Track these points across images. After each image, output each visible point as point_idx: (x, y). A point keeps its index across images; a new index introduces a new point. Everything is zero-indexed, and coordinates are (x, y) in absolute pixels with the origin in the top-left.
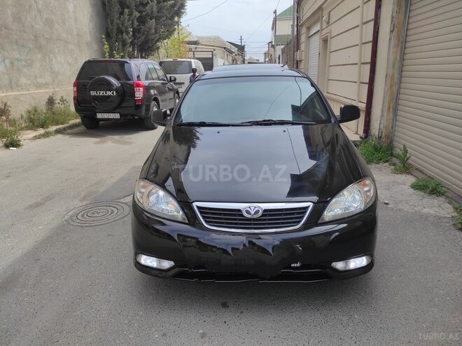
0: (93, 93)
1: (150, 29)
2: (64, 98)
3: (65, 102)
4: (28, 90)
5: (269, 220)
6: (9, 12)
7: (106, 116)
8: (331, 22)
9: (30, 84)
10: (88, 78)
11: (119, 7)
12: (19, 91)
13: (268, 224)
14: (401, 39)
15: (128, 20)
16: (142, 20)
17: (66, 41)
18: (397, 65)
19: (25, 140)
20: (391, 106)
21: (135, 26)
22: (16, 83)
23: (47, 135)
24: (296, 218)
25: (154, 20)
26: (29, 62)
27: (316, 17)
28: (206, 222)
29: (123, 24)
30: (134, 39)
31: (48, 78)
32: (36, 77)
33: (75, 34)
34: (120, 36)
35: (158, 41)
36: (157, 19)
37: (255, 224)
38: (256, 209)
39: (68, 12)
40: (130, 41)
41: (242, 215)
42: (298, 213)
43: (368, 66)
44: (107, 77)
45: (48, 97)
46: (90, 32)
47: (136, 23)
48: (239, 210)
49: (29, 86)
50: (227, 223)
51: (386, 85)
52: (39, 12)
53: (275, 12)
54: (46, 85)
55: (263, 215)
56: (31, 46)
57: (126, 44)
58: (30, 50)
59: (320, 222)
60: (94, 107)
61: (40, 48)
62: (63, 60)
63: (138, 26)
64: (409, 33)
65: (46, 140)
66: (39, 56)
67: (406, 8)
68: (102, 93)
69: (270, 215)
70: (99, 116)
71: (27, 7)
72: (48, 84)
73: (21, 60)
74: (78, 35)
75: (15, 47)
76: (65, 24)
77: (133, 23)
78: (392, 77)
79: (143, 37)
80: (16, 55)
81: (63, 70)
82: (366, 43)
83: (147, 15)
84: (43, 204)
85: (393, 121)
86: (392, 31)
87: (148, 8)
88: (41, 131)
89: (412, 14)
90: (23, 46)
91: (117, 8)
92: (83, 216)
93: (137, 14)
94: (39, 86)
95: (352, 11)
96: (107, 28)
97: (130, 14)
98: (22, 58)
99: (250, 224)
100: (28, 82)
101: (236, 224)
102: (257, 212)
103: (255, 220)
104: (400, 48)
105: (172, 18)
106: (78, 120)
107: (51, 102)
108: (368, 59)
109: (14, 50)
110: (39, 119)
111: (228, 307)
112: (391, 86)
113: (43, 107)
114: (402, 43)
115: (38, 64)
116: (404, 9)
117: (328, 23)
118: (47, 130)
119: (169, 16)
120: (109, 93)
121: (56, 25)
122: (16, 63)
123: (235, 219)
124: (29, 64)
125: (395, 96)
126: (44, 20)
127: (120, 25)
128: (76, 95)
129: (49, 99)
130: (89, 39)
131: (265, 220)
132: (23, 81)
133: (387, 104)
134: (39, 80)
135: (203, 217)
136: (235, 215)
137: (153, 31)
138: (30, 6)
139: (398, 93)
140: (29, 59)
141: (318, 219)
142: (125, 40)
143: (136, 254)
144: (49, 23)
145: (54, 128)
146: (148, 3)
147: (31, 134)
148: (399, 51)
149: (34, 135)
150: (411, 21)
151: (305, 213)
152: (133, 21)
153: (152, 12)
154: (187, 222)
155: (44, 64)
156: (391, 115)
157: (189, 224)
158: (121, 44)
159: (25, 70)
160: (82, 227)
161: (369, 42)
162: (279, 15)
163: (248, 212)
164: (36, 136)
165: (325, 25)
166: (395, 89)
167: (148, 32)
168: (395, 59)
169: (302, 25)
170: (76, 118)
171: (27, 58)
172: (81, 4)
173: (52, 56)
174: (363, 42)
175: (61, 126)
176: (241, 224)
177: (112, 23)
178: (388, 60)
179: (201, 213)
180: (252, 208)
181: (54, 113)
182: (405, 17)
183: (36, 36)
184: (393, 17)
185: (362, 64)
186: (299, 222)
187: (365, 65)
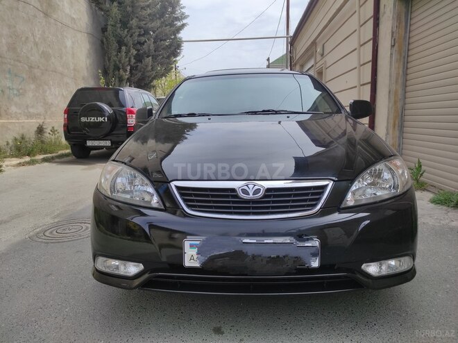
0: (83, 119)
1: (147, 66)
2: (55, 129)
3: (56, 133)
4: (18, 119)
5: (274, 202)
6: (4, 41)
7: (96, 143)
8: (325, 53)
9: (20, 113)
10: (80, 105)
11: (117, 44)
12: (8, 119)
13: (273, 208)
14: (403, 54)
15: (126, 57)
16: (139, 58)
17: (62, 74)
18: (400, 81)
19: (7, 166)
20: (397, 123)
21: (132, 63)
22: (5, 111)
23: (32, 163)
24: (311, 200)
25: (150, 58)
26: (21, 91)
27: (310, 53)
28: (189, 206)
29: (120, 61)
30: (131, 76)
31: (41, 110)
32: (27, 106)
33: (72, 68)
34: (117, 72)
35: (154, 78)
36: (155, 58)
37: (254, 208)
38: (256, 187)
39: (66, 47)
40: (127, 77)
41: (237, 196)
42: (313, 194)
43: (369, 87)
44: (99, 103)
45: (37, 125)
46: (87, 68)
47: (133, 61)
48: (233, 190)
49: (19, 116)
50: (216, 207)
51: (389, 102)
52: (36, 44)
53: (268, 60)
54: (37, 115)
55: (265, 196)
56: (24, 75)
57: (122, 80)
58: (24, 80)
59: (343, 206)
60: (85, 134)
61: (34, 79)
62: (57, 93)
63: (135, 63)
64: (411, 47)
65: (31, 167)
66: (33, 86)
67: (406, 23)
68: (93, 119)
69: (275, 196)
70: (89, 143)
71: (23, 39)
72: (40, 115)
73: (13, 89)
74: (75, 70)
75: (8, 76)
76: (61, 58)
77: (130, 61)
78: (396, 92)
79: (140, 74)
80: (9, 84)
81: (57, 102)
82: (364, 64)
83: (145, 53)
84: (8, 222)
85: (399, 139)
86: (393, 46)
87: (145, 46)
88: (27, 159)
89: (413, 28)
90: (16, 76)
91: (115, 45)
92: (51, 233)
93: (135, 52)
94: (30, 116)
95: (348, 37)
96: (104, 65)
97: (127, 52)
98: (14, 87)
99: (249, 208)
100: (19, 111)
101: (229, 208)
102: (257, 191)
103: (254, 201)
104: (402, 63)
105: (169, 57)
106: (69, 151)
107: (40, 130)
108: (369, 79)
109: (6, 78)
110: (26, 147)
111: (222, 333)
112: (395, 102)
113: (31, 135)
114: (404, 57)
115: (30, 94)
116: (404, 24)
117: (322, 55)
118: (33, 158)
119: (165, 56)
120: (101, 119)
121: (53, 58)
122: (7, 91)
123: (229, 202)
124: (21, 94)
125: (400, 111)
126: (40, 52)
127: (117, 62)
128: (66, 122)
129: (38, 128)
130: (86, 74)
131: (269, 202)
132: (13, 109)
133: (392, 122)
134: (31, 110)
135: (185, 200)
136: (227, 196)
137: (150, 68)
138: (27, 38)
139: (403, 109)
140: (21, 89)
141: (341, 203)
142: (122, 76)
143: (95, 257)
144: (45, 55)
145: (42, 157)
146: (146, 42)
147: (15, 161)
148: (401, 66)
149: (18, 162)
150: (412, 34)
151: (322, 193)
152: (130, 58)
153: (149, 50)
154: (163, 207)
155: (37, 94)
156: (397, 133)
157: (165, 210)
158: (117, 79)
159: (16, 99)
160: (47, 243)
161: (369, 62)
162: (272, 63)
163: (245, 192)
164: (20, 163)
165: (319, 57)
166: (400, 105)
167: (145, 69)
168: (398, 74)
169: (295, 64)
170: (67, 149)
171: (20, 87)
172: (79, 41)
173: (46, 87)
174: (362, 63)
175: (49, 155)
176: (235, 208)
177: (109, 60)
178: (390, 76)
179: (181, 195)
180: (251, 186)
181: (42, 142)
182: (406, 32)
183: (31, 67)
184: (393, 33)
185: (361, 85)
186: (315, 205)
187: (365, 86)
